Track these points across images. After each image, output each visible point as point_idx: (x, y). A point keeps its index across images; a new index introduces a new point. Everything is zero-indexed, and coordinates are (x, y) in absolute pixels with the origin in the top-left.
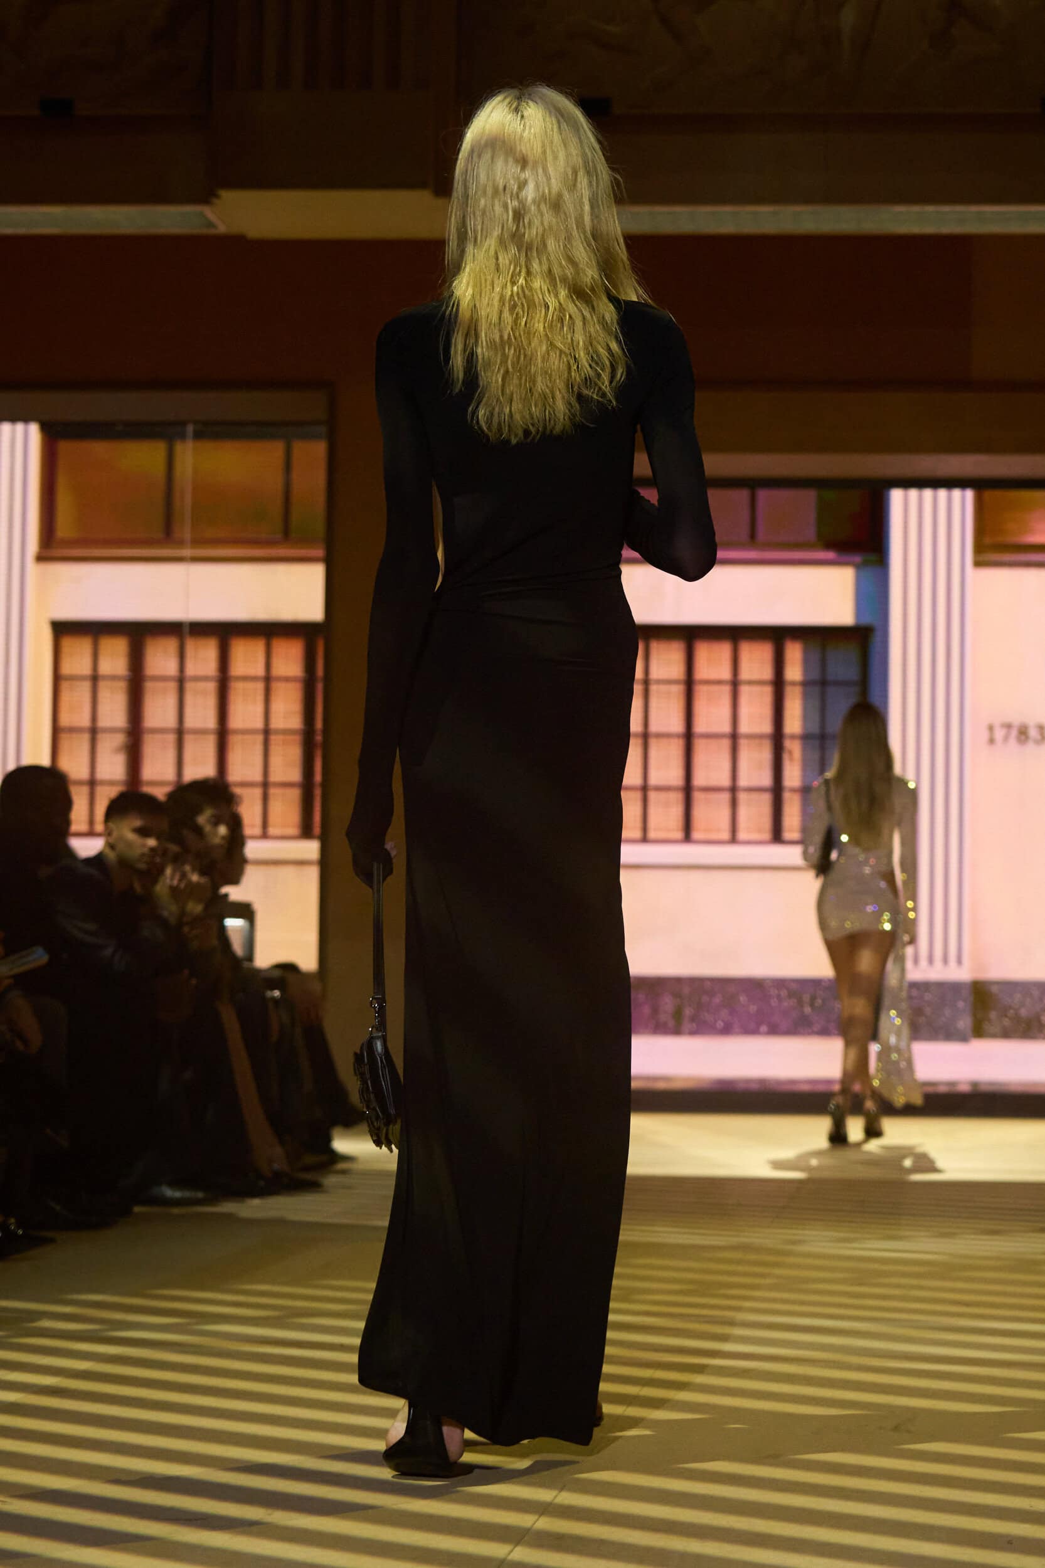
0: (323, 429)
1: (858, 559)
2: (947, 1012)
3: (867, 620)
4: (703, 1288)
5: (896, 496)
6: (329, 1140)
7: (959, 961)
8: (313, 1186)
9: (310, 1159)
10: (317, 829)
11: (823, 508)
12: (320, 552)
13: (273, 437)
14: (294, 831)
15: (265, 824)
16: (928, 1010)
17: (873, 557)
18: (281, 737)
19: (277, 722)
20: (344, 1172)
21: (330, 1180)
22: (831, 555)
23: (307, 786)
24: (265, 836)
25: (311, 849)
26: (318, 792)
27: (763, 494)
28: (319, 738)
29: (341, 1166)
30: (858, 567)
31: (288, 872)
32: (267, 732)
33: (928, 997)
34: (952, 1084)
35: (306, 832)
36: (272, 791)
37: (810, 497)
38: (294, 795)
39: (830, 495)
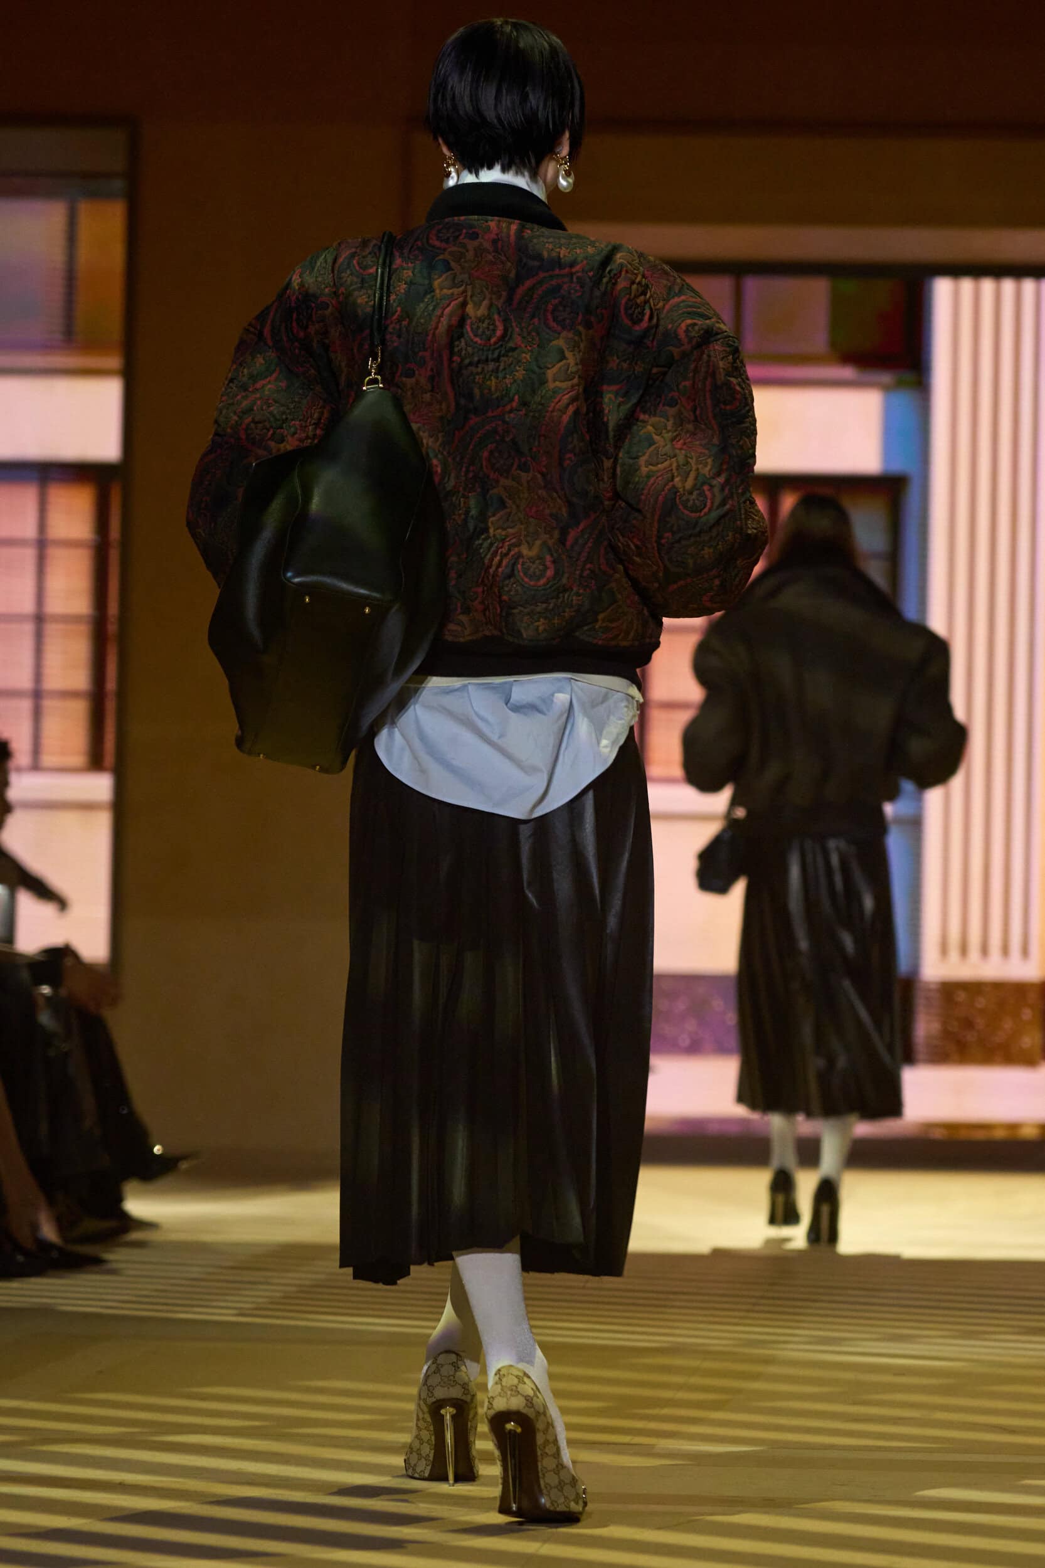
0: (119, 184)
1: (886, 378)
2: (1008, 1024)
3: (898, 466)
4: (624, 1406)
5: (942, 289)
6: (119, 1199)
7: (1025, 952)
8: (92, 1263)
9: (91, 1225)
10: (109, 758)
11: (837, 303)
12: (114, 362)
13: (49, 194)
14: (79, 759)
15: (37, 749)
16: (980, 1022)
17: (909, 376)
18: (61, 626)
19: (56, 605)
20: (141, 1244)
21: (116, 1256)
22: (848, 372)
23: (97, 698)
24: (36, 767)
25: (100, 786)
26: (111, 706)
27: (753, 285)
28: (112, 628)
29: (135, 1236)
30: (886, 388)
31: (70, 819)
32: (40, 619)
33: (981, 1002)
34: (1013, 1127)
35: (96, 763)
36: (48, 704)
37: (818, 289)
38: (80, 709)
39: (849, 286)
